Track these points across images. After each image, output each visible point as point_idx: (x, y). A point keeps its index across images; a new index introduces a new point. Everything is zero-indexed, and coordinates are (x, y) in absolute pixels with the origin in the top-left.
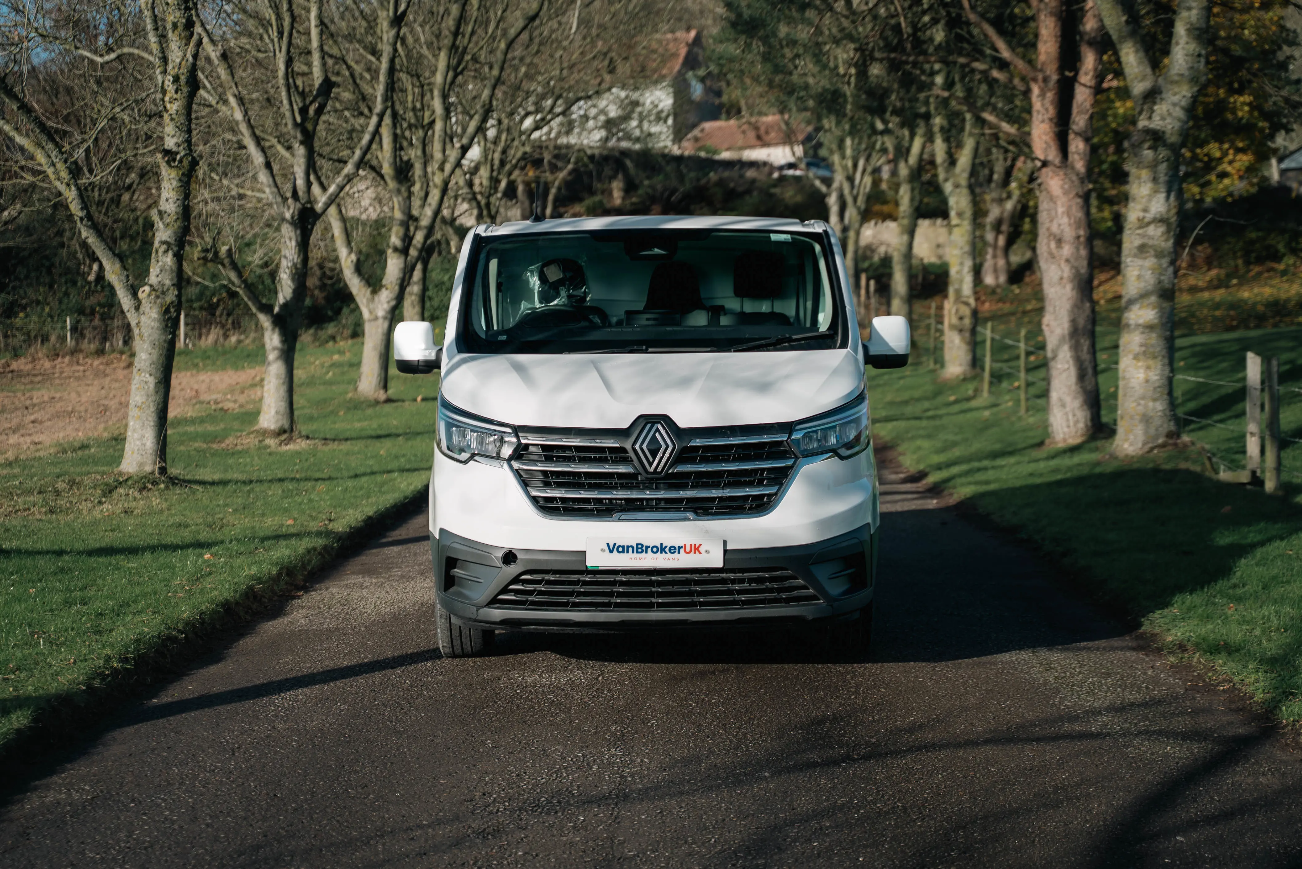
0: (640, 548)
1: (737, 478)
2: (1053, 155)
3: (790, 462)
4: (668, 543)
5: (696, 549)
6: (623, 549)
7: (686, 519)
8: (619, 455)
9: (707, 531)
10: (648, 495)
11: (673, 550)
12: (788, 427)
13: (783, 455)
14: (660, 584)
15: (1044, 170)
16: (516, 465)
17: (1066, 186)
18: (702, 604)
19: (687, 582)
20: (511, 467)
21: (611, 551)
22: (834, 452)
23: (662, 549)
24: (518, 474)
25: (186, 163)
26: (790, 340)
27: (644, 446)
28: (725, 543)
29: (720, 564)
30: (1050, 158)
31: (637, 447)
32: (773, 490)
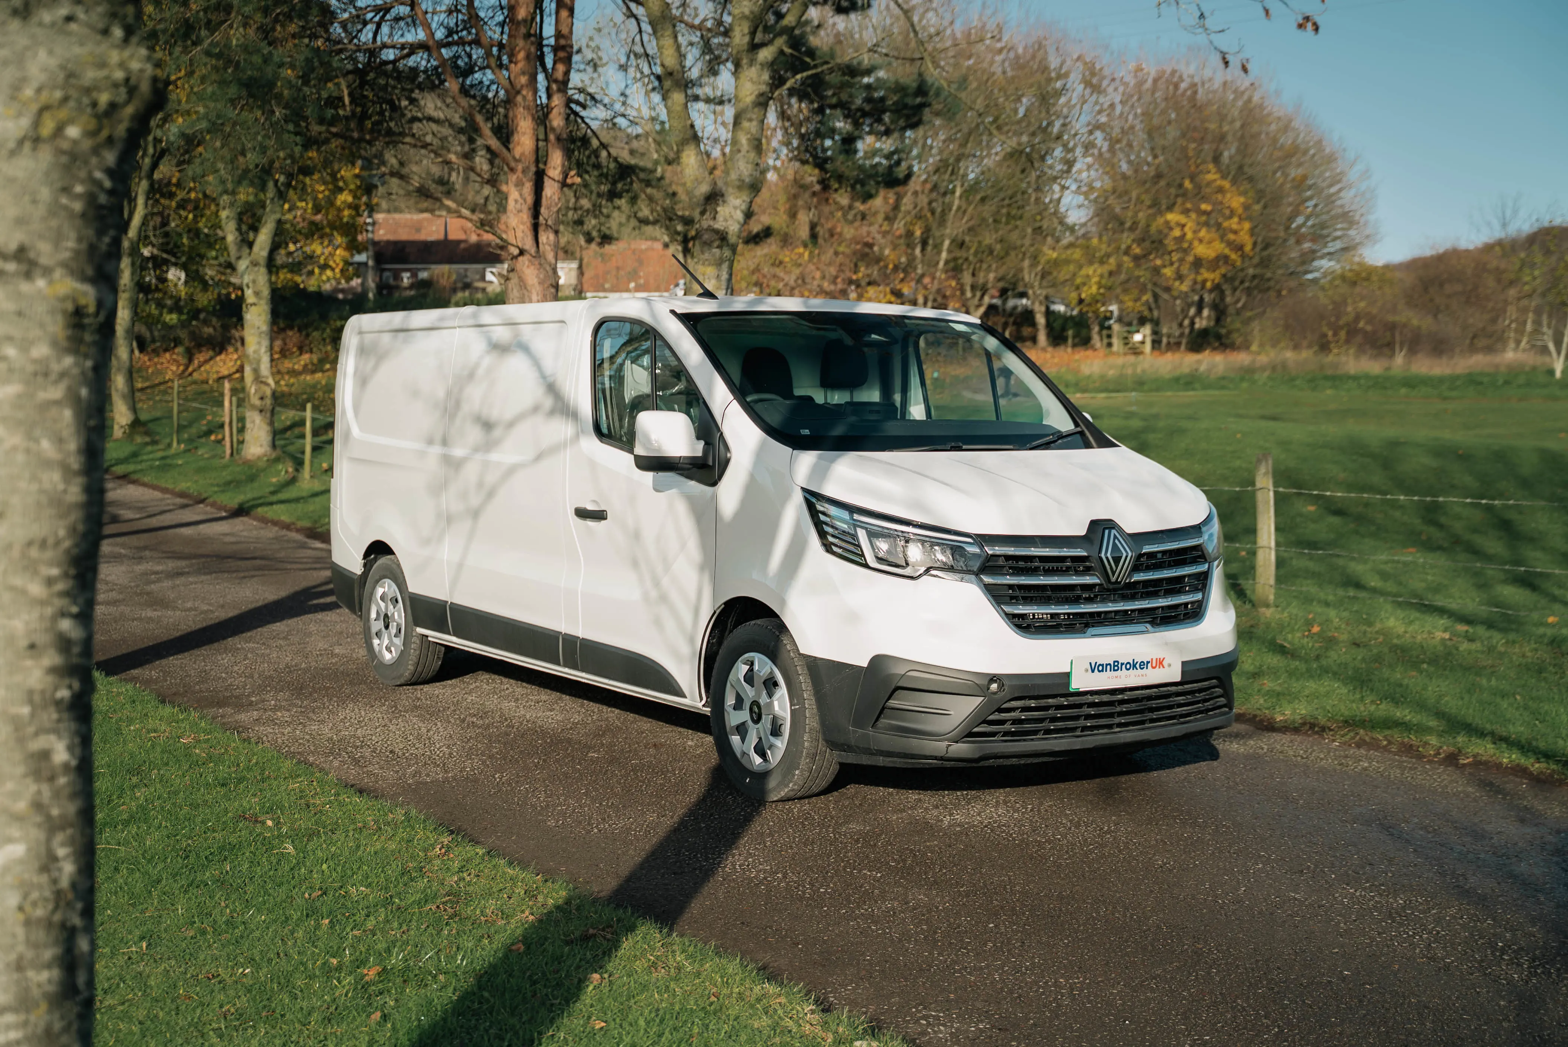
0: (1116, 666)
2: (528, 244)
3: (1205, 567)
4: (1137, 659)
5: (1160, 663)
6: (1102, 668)
7: (1147, 632)
9: (1166, 644)
10: (1111, 607)
13: (1201, 559)
14: (1122, 702)
15: (520, 259)
16: (987, 579)
17: (542, 276)
20: (981, 582)
21: (1093, 671)
23: (1133, 666)
24: (987, 588)
27: (1109, 555)
28: (1181, 654)
29: (1178, 678)
30: (527, 247)
31: (1103, 555)
32: (1199, 596)
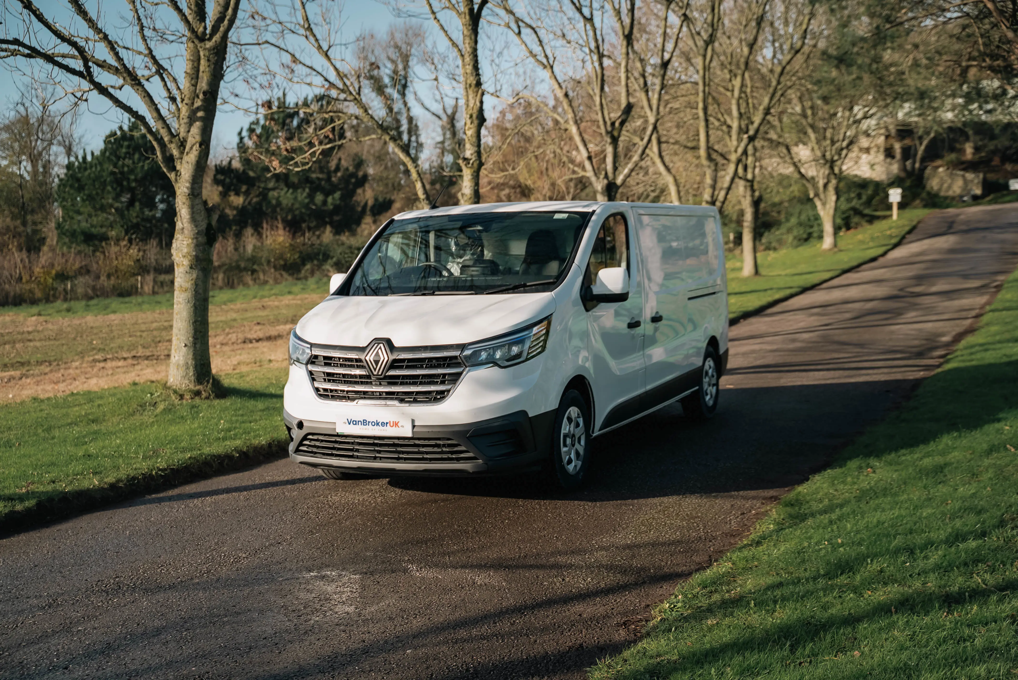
0: (365, 423)
1: (430, 379)
3: (461, 370)
4: (381, 421)
5: (396, 424)
6: (355, 423)
7: (394, 405)
8: (358, 364)
9: (403, 413)
10: (374, 389)
11: (383, 424)
12: (463, 347)
13: (458, 365)
16: (309, 367)
18: (405, 459)
19: (394, 445)
20: (307, 369)
21: (349, 424)
22: (495, 363)
23: (377, 424)
24: (311, 373)
25: (476, 165)
26: (525, 286)
27: (371, 358)
28: (413, 421)
29: (410, 435)
31: (366, 358)
32: (449, 387)
